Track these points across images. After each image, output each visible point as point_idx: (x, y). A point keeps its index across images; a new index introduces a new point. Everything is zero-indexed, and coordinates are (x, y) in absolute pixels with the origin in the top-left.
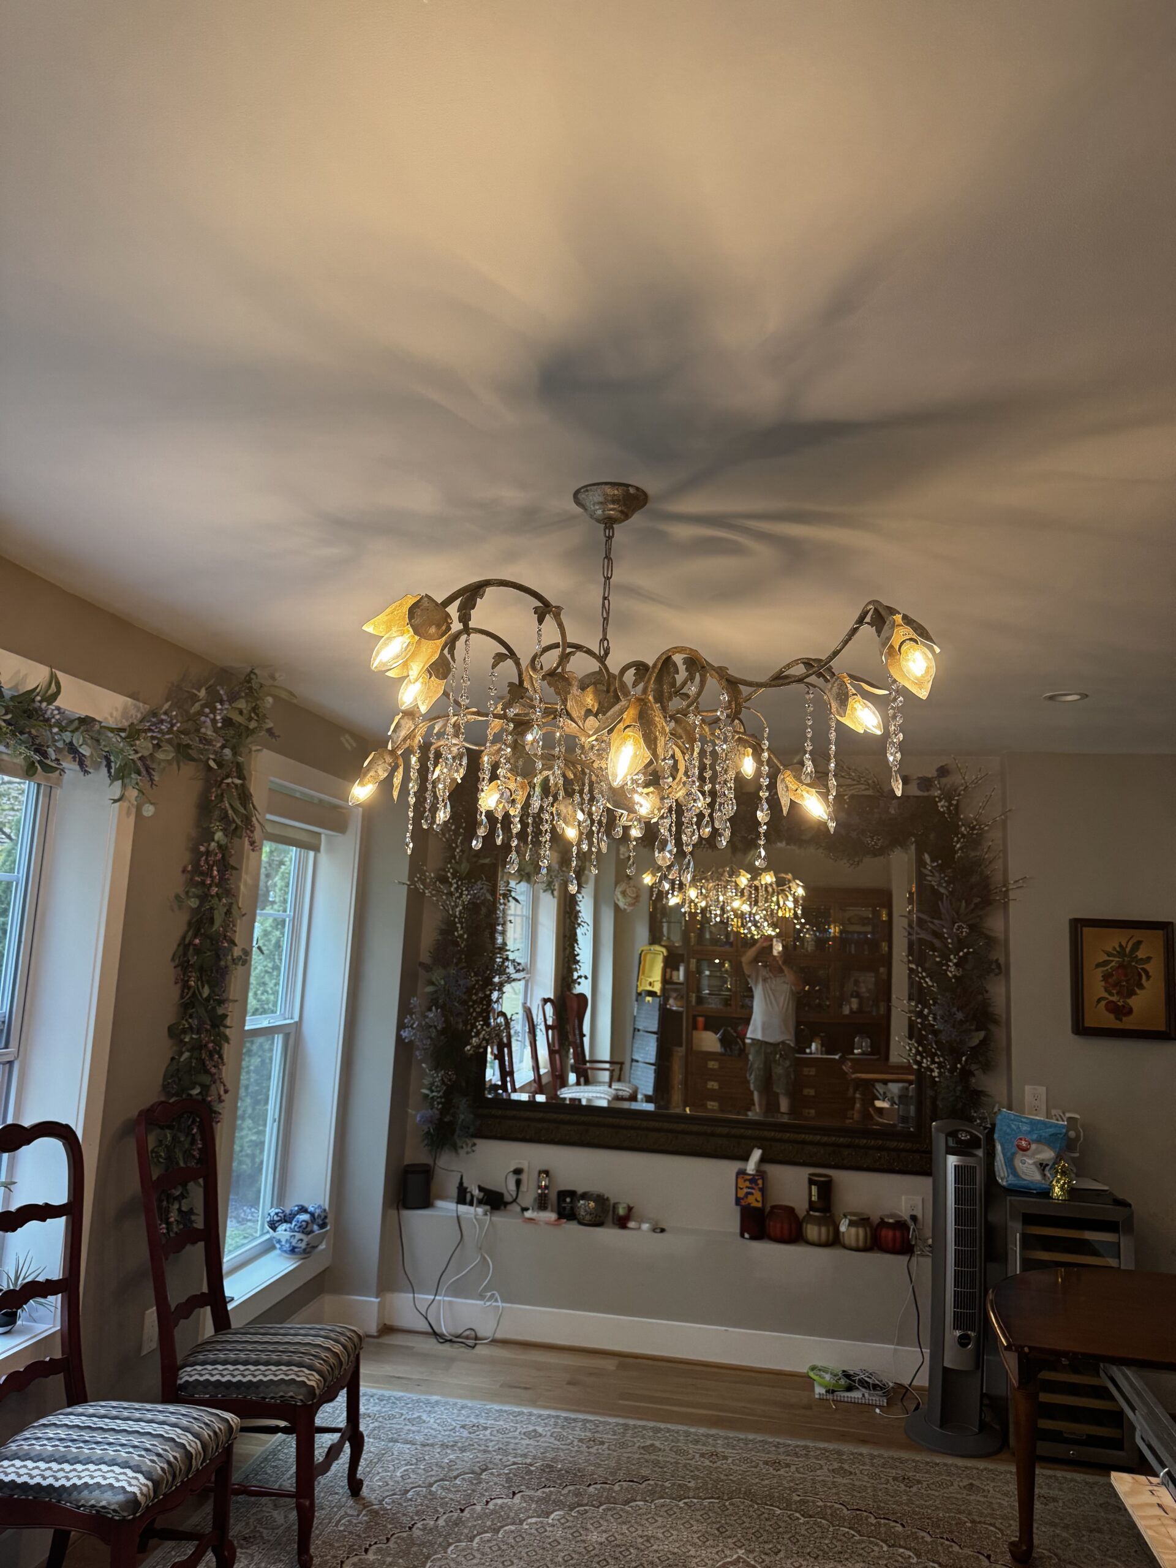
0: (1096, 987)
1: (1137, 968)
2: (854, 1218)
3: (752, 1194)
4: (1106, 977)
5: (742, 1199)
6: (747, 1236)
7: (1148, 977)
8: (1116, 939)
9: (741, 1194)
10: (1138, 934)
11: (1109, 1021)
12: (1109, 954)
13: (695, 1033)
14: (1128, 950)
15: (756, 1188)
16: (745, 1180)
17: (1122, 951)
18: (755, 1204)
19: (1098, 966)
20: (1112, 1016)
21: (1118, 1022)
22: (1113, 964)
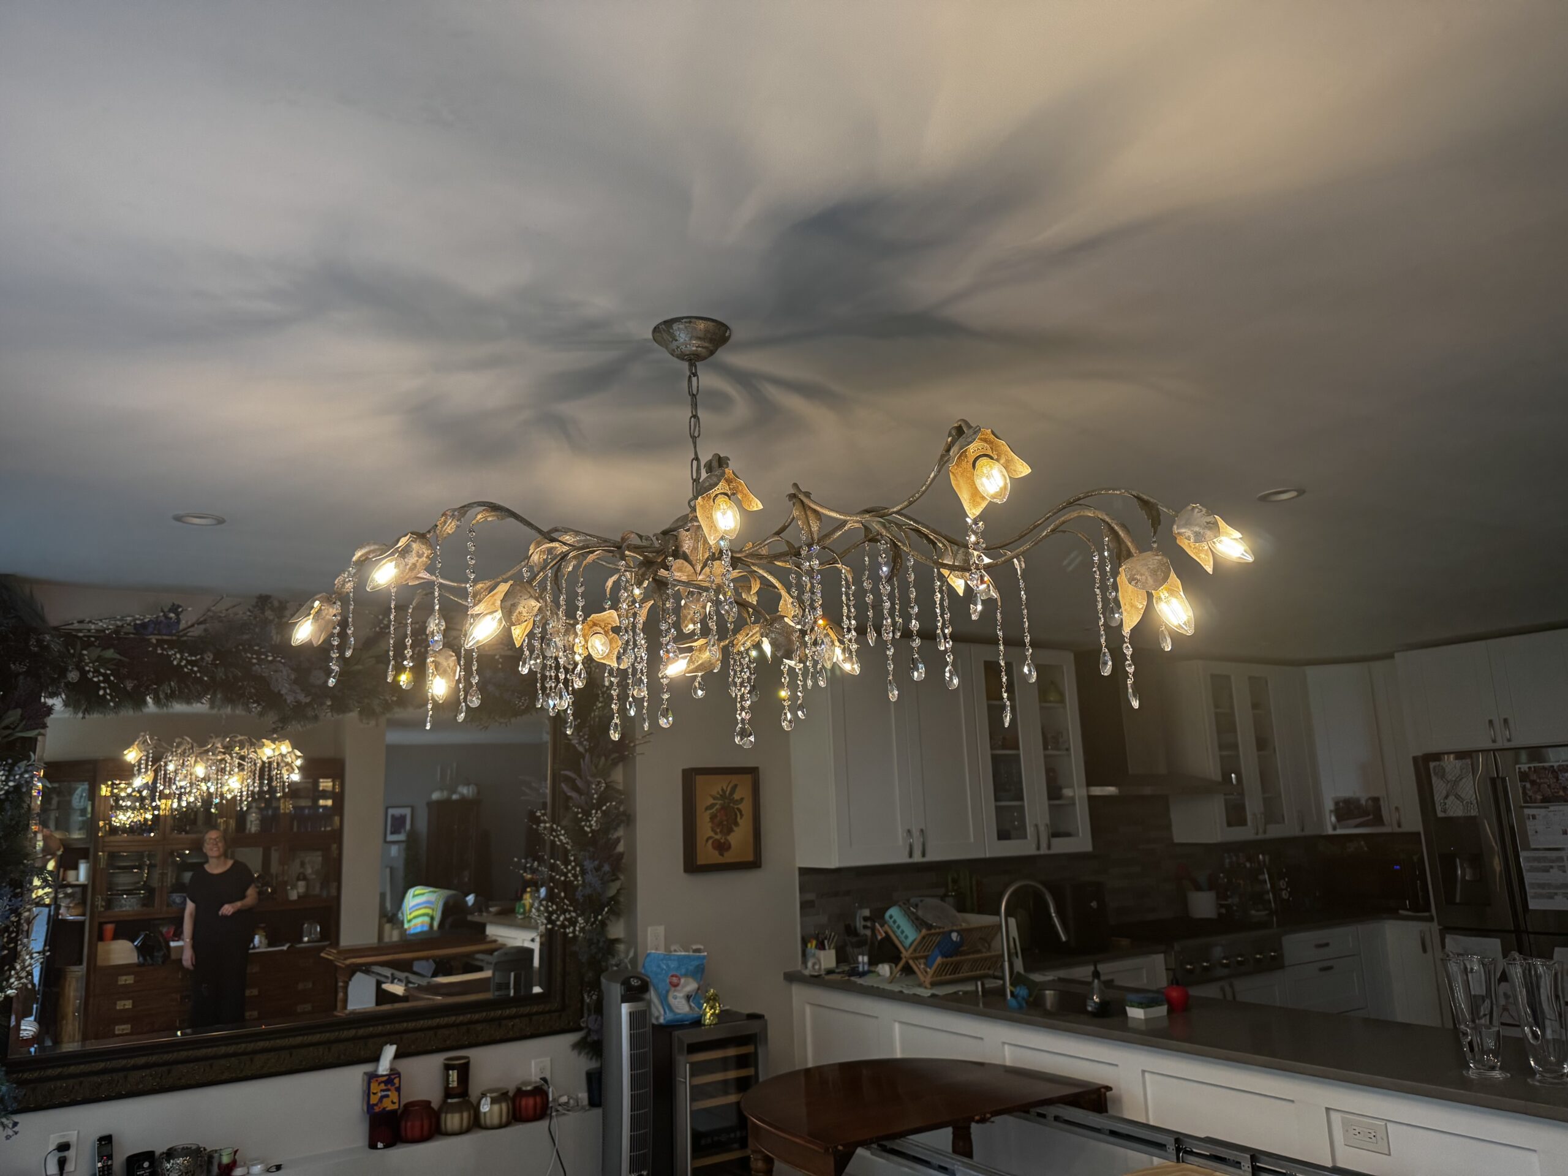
0: (705, 829)
1: (733, 808)
2: (494, 1095)
3: (387, 1096)
4: (713, 818)
5: (376, 1105)
6: (380, 1145)
7: (742, 815)
8: (719, 785)
9: (374, 1100)
10: (735, 779)
11: (715, 857)
12: (715, 798)
13: (100, 945)
14: (728, 793)
15: (393, 1088)
16: (379, 1084)
17: (723, 796)
18: (391, 1107)
19: (707, 808)
20: (716, 853)
21: (721, 857)
22: (718, 806)
